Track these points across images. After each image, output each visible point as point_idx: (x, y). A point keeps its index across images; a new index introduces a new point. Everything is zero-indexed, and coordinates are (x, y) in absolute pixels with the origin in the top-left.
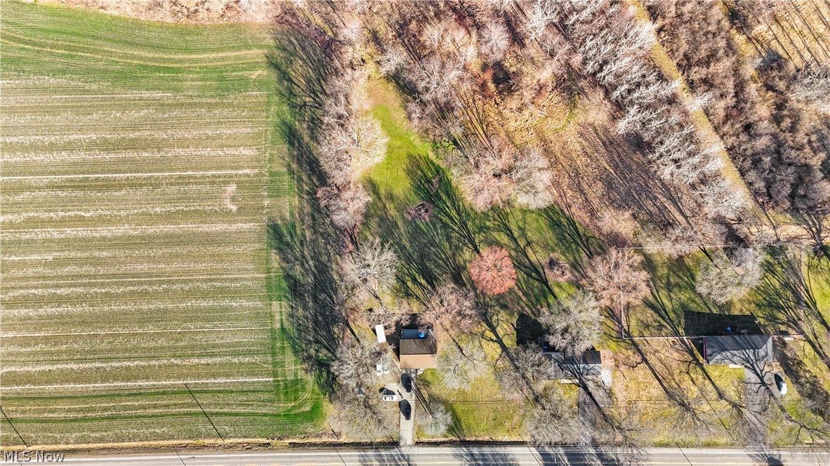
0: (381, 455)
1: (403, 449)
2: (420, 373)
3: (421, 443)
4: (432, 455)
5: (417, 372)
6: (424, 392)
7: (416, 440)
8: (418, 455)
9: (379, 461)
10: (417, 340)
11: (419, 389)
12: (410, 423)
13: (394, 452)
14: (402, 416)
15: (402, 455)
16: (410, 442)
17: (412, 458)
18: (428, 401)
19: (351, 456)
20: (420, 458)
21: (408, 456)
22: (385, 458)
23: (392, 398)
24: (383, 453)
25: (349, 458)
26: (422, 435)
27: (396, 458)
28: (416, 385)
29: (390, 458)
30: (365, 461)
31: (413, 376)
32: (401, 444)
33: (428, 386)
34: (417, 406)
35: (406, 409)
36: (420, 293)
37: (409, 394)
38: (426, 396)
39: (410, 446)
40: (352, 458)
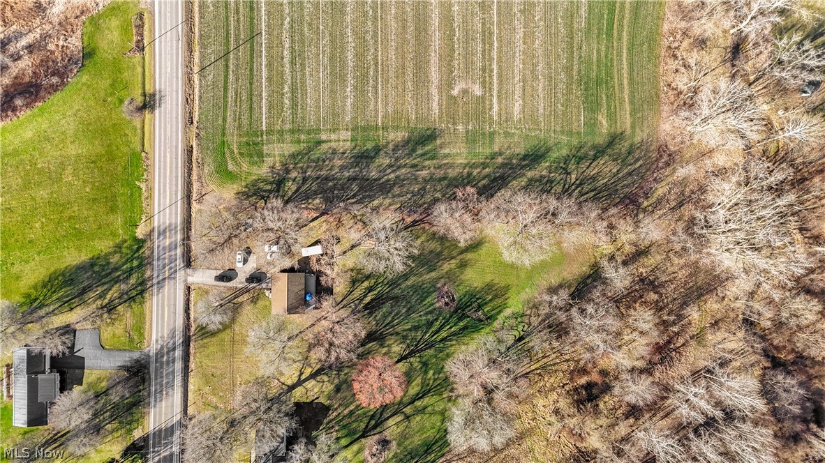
0: (176, 248)
1: (183, 272)
2: (267, 293)
3: (189, 292)
4: (175, 305)
5: (268, 289)
6: (246, 296)
7: (192, 287)
8: (176, 289)
9: (170, 244)
10: (303, 292)
11: (248, 291)
12: (212, 281)
13: (180, 262)
14: (219, 272)
15: (176, 271)
16: (190, 280)
17: (172, 282)
18: (235, 301)
19: (176, 214)
20: (172, 291)
21: (175, 278)
22: (173, 253)
23: (239, 262)
24: (179, 251)
25: (174, 212)
26: (197, 294)
27: (173, 265)
28: (254, 288)
29: (173, 257)
30: (170, 230)
31: (264, 285)
32: (189, 271)
33: (252, 301)
34: (230, 289)
35: (227, 277)
36: (355, 296)
37: (244, 280)
38: (240, 299)
39: (186, 280)
40: (174, 216)
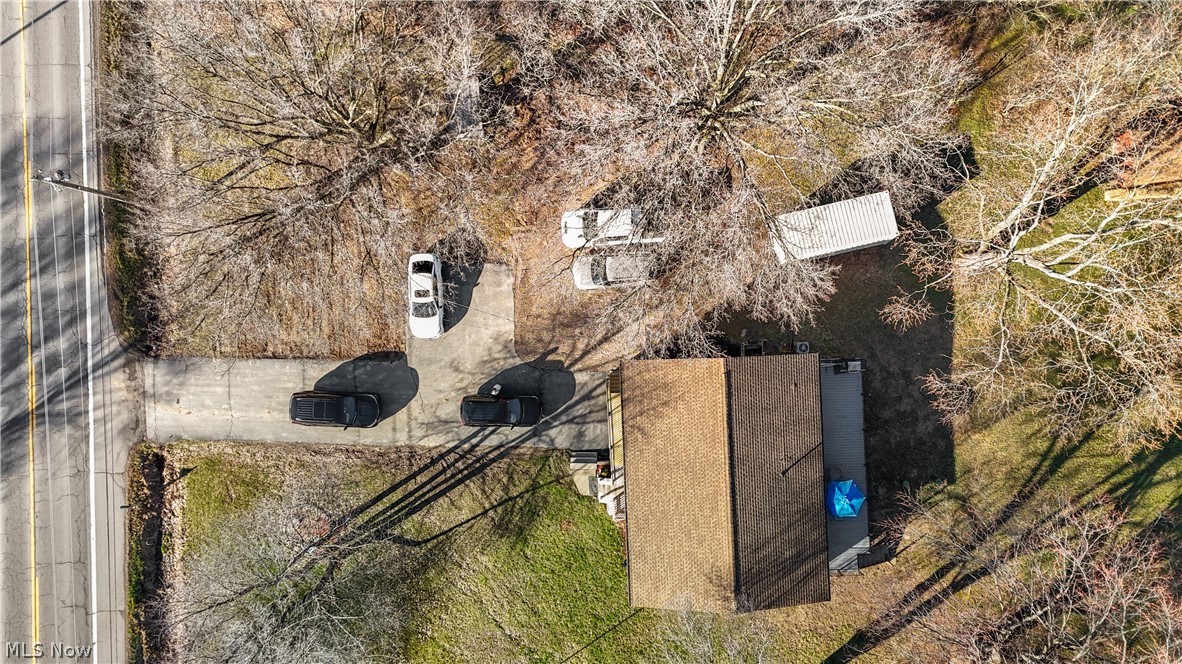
0: (75, 250)
1: (118, 381)
2: (582, 476)
3: (158, 487)
4: (82, 562)
5: (583, 456)
7: (175, 460)
8: (81, 474)
10: (814, 472)
11: (477, 470)
12: (270, 421)
13: (98, 332)
14: (316, 373)
15: (77, 380)
16: (161, 420)
17: (63, 437)
18: (409, 527)
19: (70, 64)
20: (65, 483)
21: (76, 416)
22: (60, 281)
23: (422, 311)
26: (201, 494)
27: (62, 344)
28: (505, 451)
29: (61, 302)
30: (41, 157)
31: (563, 435)
32: (152, 374)
33: (501, 528)
34: (377, 460)
35: (359, 398)
37: (451, 409)
38: (438, 517)
39: (137, 424)
40: (56, 74)
